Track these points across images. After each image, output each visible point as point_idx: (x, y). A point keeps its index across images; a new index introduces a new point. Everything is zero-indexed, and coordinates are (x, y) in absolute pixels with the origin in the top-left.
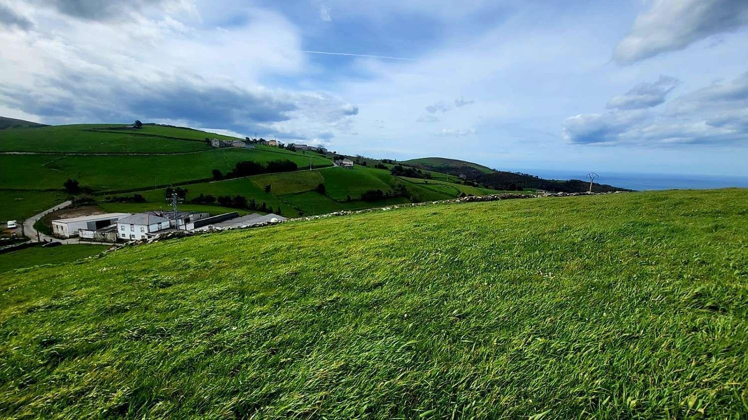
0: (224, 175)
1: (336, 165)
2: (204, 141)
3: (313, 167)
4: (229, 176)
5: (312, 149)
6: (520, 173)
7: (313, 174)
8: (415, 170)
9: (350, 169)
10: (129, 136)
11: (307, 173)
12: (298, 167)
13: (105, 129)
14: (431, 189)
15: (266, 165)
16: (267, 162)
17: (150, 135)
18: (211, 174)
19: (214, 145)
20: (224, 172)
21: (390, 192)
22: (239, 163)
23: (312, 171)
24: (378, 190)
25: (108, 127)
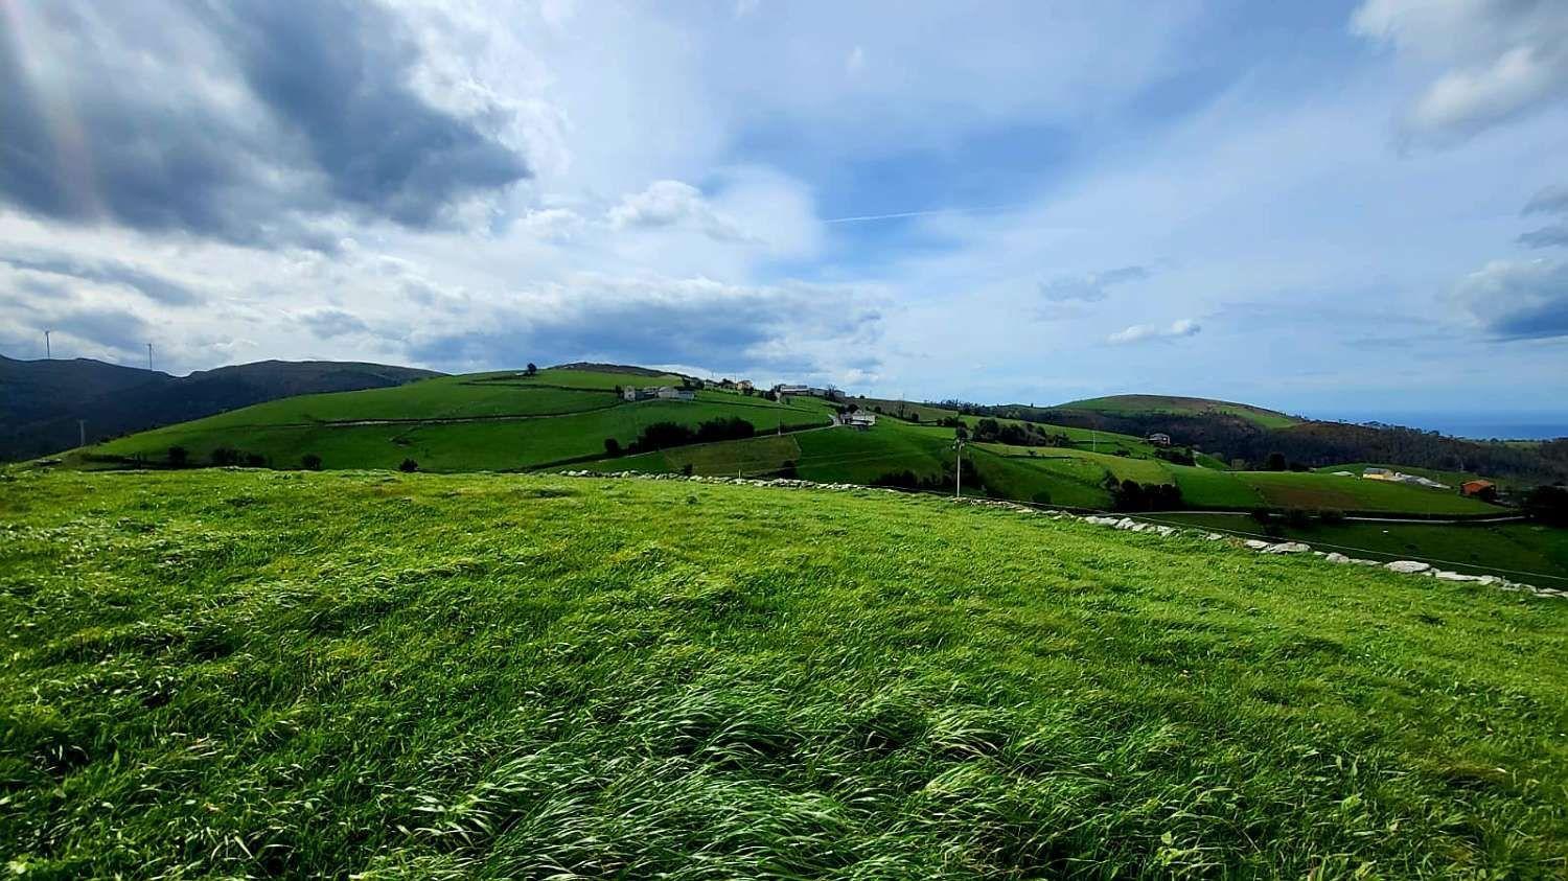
0: (623, 448)
1: (837, 424)
2: (613, 391)
3: (784, 429)
4: (633, 449)
5: (815, 393)
6: (1377, 424)
7: (782, 442)
8: (1030, 427)
9: (860, 430)
10: (512, 390)
11: (772, 440)
12: (756, 430)
13: (487, 380)
14: (1038, 469)
15: (697, 429)
16: (700, 423)
17: (542, 387)
18: (603, 445)
19: (626, 396)
20: (623, 444)
21: (934, 477)
22: (650, 427)
23: (782, 436)
24: (907, 472)
25: (489, 377)
